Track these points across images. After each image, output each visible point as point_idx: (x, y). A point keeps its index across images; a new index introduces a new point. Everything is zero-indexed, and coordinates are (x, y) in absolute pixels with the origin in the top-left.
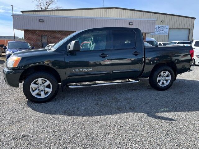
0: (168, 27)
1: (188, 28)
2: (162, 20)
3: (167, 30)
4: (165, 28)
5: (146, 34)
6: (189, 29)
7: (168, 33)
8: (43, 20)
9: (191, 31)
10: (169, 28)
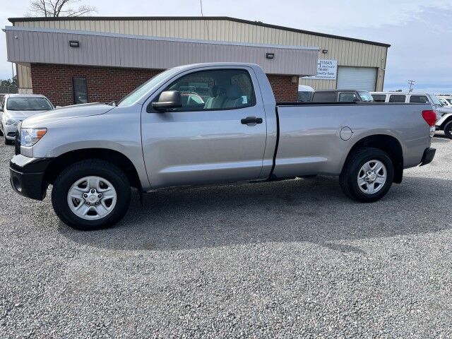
0: (335, 63)
1: (375, 66)
2: (323, 49)
3: (334, 70)
4: (330, 65)
5: (298, 77)
6: (377, 68)
7: (335, 75)
8: (78, 42)
9: (380, 74)
10: (338, 66)
